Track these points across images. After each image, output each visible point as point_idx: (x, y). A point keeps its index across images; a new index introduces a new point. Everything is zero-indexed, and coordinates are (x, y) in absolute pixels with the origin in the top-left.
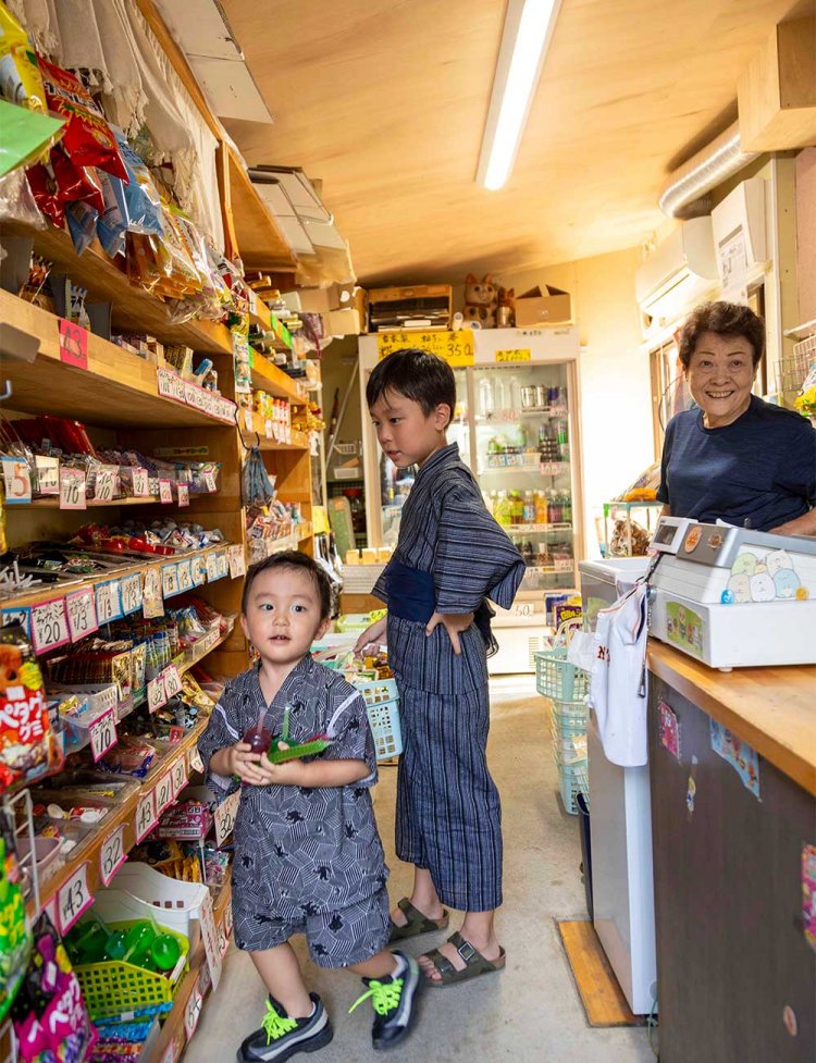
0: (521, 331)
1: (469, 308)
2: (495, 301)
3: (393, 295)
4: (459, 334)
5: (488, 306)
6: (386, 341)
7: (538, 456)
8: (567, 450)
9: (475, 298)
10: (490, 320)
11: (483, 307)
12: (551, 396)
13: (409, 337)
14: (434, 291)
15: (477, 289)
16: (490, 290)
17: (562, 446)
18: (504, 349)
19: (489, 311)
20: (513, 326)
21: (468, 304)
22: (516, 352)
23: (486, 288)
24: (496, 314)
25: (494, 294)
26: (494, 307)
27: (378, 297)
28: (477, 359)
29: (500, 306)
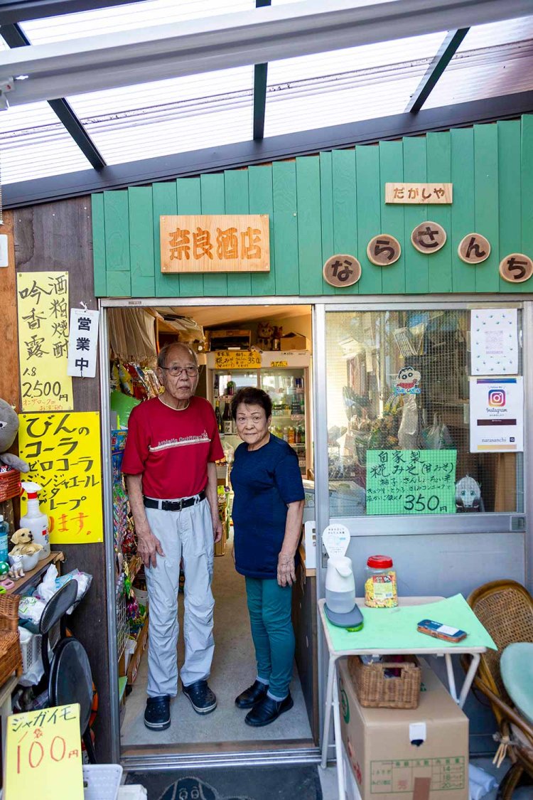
0: (283, 352)
1: (259, 339)
2: (272, 336)
3: (223, 334)
4: (254, 353)
5: (269, 338)
6: (219, 355)
7: (290, 411)
8: (304, 408)
9: (262, 335)
10: (269, 345)
11: (266, 339)
12: (298, 382)
13: (230, 353)
14: (243, 333)
15: (263, 331)
16: (269, 331)
17: (302, 406)
18: (275, 361)
19: (269, 340)
20: (280, 350)
21: (259, 337)
22: (281, 362)
23: (268, 330)
24: (272, 343)
25: (272, 332)
26: (271, 338)
27: (216, 335)
28: (262, 365)
29: (274, 338)
